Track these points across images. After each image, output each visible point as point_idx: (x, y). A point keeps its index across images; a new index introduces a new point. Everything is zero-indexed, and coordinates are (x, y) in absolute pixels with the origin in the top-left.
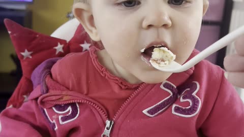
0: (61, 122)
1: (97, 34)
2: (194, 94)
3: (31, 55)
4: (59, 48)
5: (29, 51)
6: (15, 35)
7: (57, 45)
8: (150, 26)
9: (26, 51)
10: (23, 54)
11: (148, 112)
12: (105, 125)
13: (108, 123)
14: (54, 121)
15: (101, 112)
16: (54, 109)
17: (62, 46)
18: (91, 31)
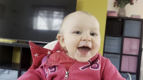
0: (50, 73)
1: (64, 45)
2: (98, 63)
3: (38, 56)
4: (49, 53)
5: (37, 54)
6: (33, 47)
7: (48, 52)
8: (84, 40)
9: (36, 54)
10: (35, 55)
11: (81, 68)
12: (65, 73)
13: (67, 72)
14: (47, 73)
15: (64, 69)
16: (48, 69)
17: (50, 52)
18: (62, 44)
